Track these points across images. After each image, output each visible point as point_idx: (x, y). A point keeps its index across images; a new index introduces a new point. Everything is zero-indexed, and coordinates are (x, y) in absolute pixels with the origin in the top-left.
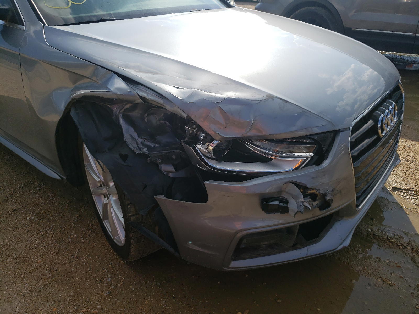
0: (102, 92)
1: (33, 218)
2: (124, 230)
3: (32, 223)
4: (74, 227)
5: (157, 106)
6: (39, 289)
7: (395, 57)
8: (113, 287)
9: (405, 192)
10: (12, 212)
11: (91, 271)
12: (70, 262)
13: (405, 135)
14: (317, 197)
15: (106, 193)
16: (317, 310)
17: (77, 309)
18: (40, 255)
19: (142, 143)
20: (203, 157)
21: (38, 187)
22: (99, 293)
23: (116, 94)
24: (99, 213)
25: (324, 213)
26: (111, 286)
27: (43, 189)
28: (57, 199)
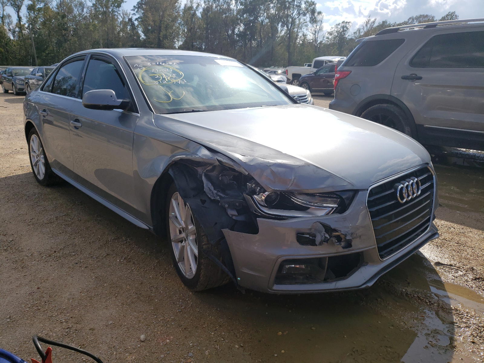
0: (193, 157)
1: (122, 260)
2: (196, 264)
3: (122, 264)
4: (154, 269)
5: (229, 167)
6: (128, 304)
7: (479, 155)
8: (183, 307)
9: (447, 267)
10: (106, 255)
11: (167, 297)
12: (151, 290)
13: (463, 223)
14: (342, 239)
15: (184, 237)
16: (344, 337)
17: (156, 317)
18: (128, 284)
19: (216, 193)
20: (259, 206)
21: (125, 241)
22: (172, 310)
23: (203, 159)
24: (176, 257)
25: (346, 251)
26: (182, 307)
27: (129, 242)
28: (140, 250)
